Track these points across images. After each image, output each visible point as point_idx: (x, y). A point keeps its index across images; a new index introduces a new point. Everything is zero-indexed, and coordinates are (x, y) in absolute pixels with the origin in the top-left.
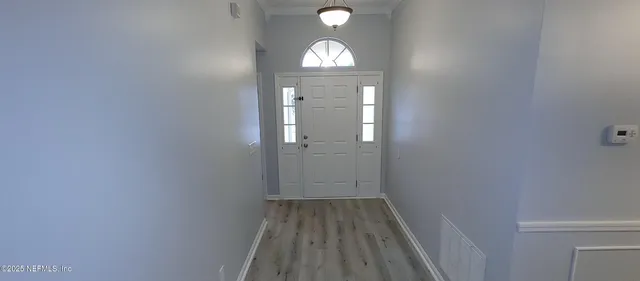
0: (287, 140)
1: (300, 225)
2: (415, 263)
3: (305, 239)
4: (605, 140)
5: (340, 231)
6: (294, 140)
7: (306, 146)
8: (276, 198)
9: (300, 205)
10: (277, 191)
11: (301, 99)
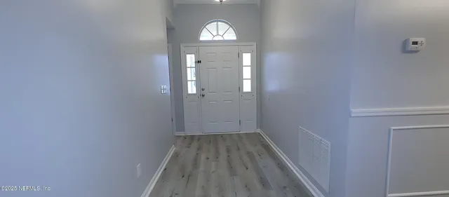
0: (190, 92)
1: (199, 149)
2: (282, 167)
3: (203, 157)
4: (405, 49)
5: (228, 151)
6: (195, 92)
7: (203, 96)
8: (182, 134)
9: (200, 138)
10: (183, 129)
11: (199, 62)
